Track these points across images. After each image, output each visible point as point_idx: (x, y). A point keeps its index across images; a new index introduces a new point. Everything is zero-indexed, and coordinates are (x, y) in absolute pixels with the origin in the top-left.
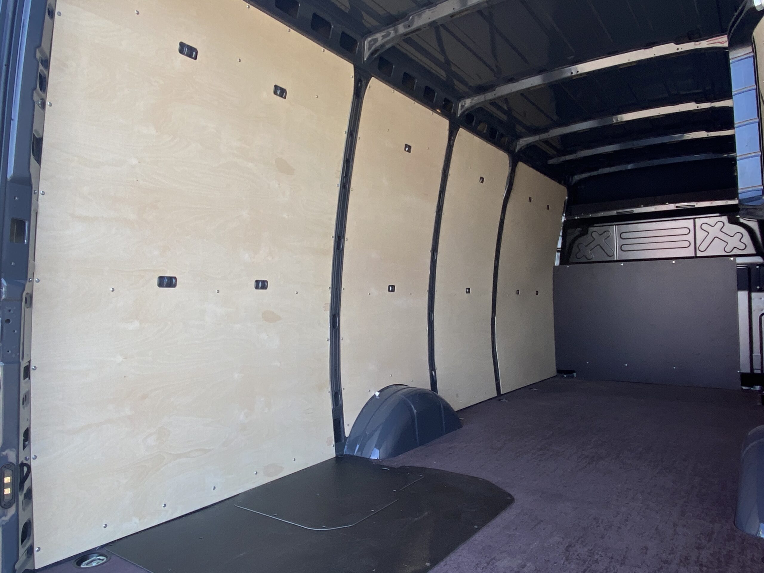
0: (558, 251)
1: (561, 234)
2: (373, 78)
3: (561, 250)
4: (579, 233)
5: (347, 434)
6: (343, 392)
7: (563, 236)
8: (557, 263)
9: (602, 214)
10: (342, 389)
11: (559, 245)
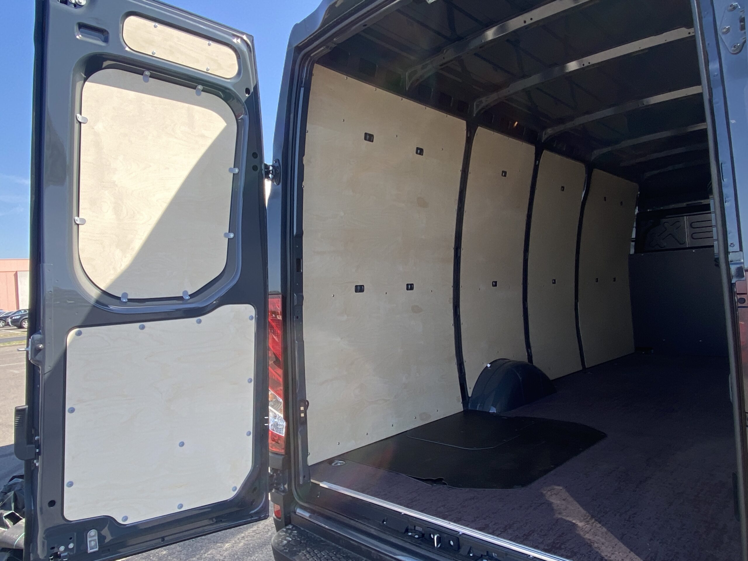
0: (633, 241)
1: (635, 225)
2: (479, 128)
3: (635, 239)
4: (651, 224)
5: (470, 395)
6: (465, 364)
7: (636, 227)
8: (632, 251)
9: (672, 206)
10: (464, 362)
11: (634, 236)
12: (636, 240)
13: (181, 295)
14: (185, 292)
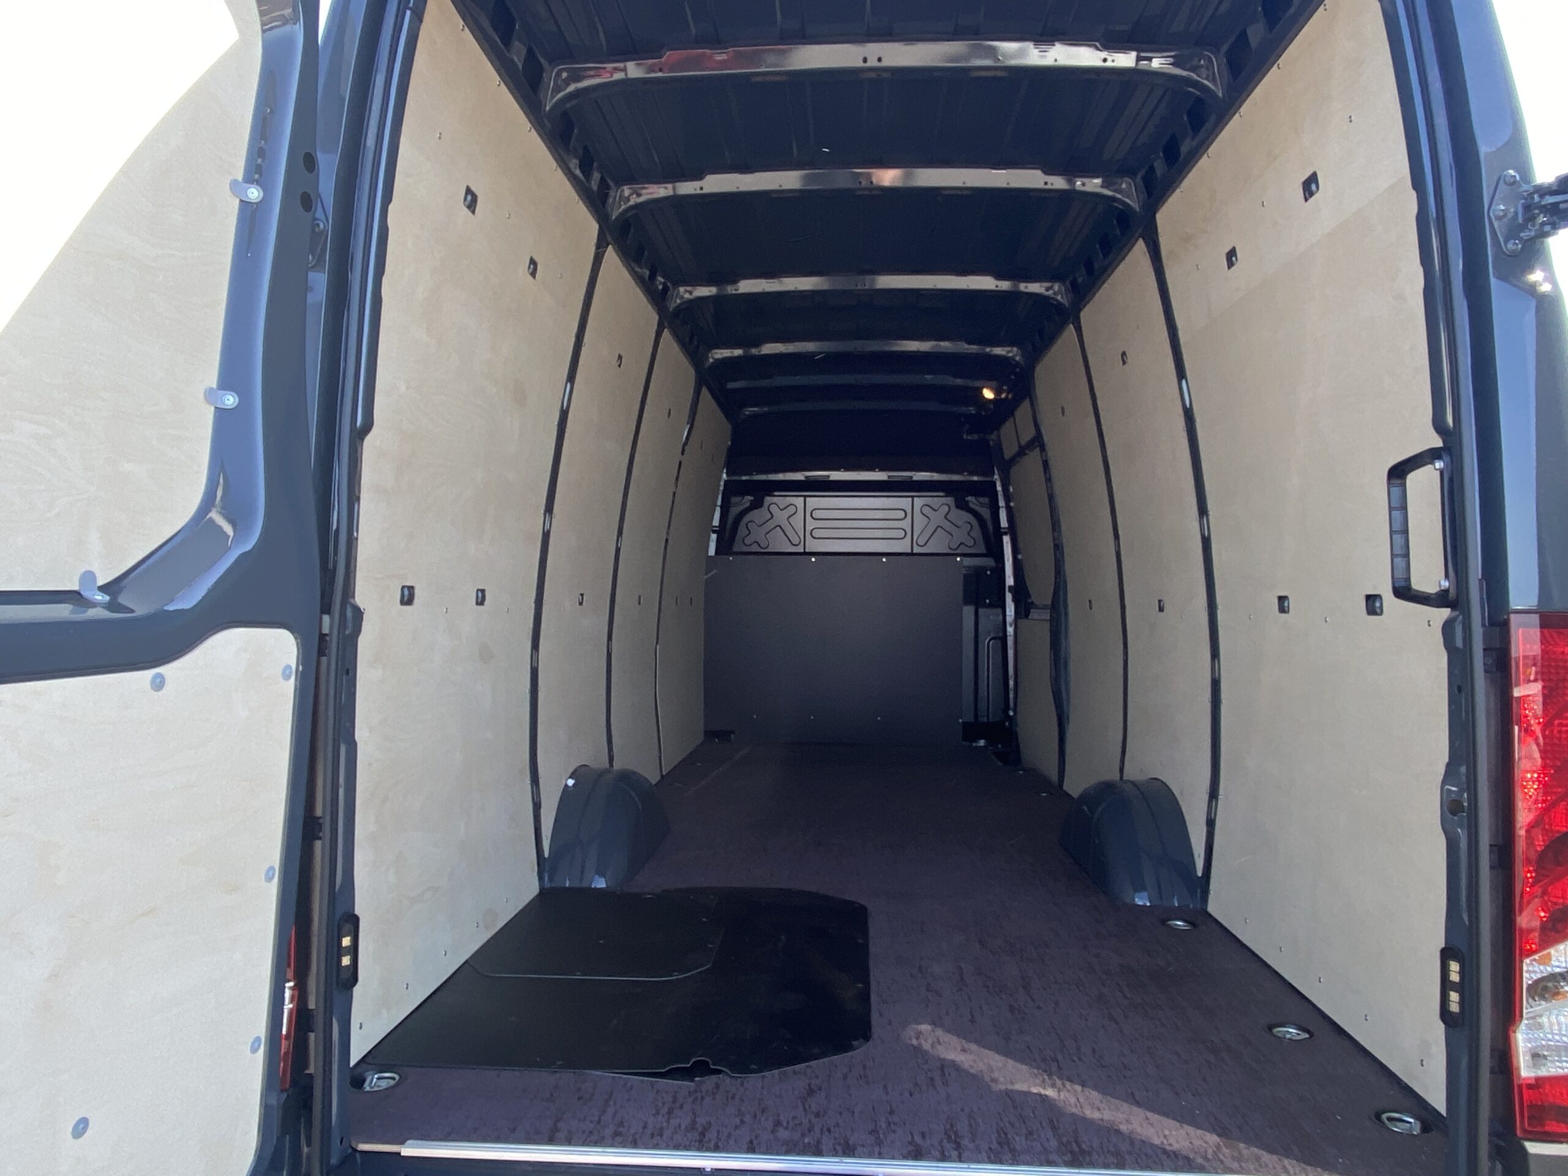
0: (714, 532)
1: (719, 503)
2: (610, 247)
3: (718, 529)
4: (748, 504)
5: (546, 854)
6: (541, 782)
7: (721, 507)
8: (712, 551)
9: (781, 477)
10: (540, 777)
11: (716, 522)
12: (720, 531)
13: (75, 587)
14: (88, 577)
